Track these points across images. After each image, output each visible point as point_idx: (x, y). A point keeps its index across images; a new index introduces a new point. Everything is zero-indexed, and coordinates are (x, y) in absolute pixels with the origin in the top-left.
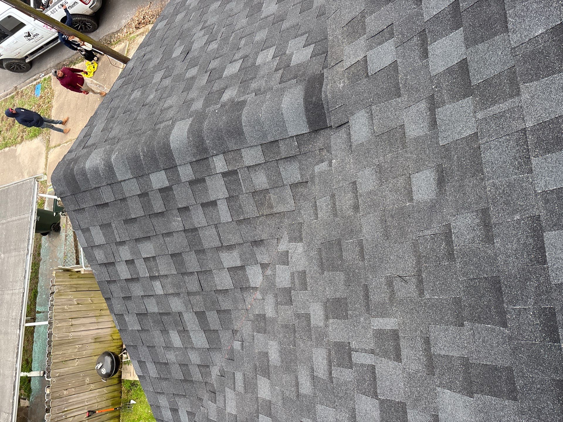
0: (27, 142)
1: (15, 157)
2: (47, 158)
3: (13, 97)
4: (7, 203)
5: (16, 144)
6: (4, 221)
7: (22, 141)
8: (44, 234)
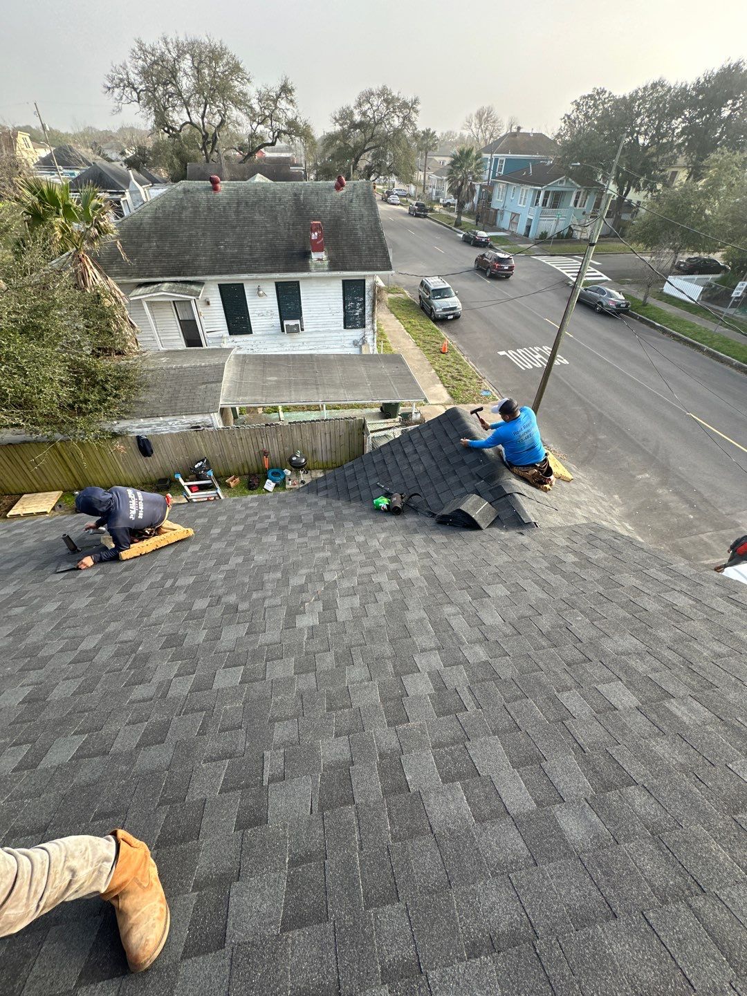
0: (446, 391)
1: (434, 384)
2: (437, 404)
3: (477, 377)
4: (405, 383)
5: (443, 383)
6: (392, 383)
7: (446, 387)
8: (381, 409)
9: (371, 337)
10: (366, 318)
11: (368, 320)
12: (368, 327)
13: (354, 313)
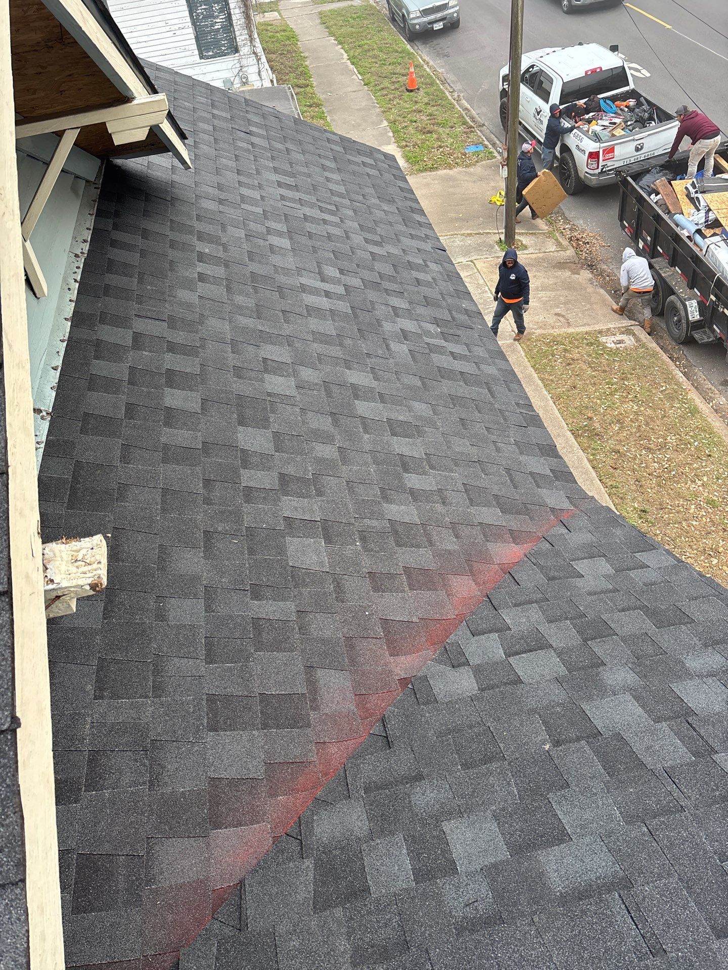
9: (255, 69)
10: (237, 33)
11: (241, 36)
12: (245, 50)
13: (212, 25)
